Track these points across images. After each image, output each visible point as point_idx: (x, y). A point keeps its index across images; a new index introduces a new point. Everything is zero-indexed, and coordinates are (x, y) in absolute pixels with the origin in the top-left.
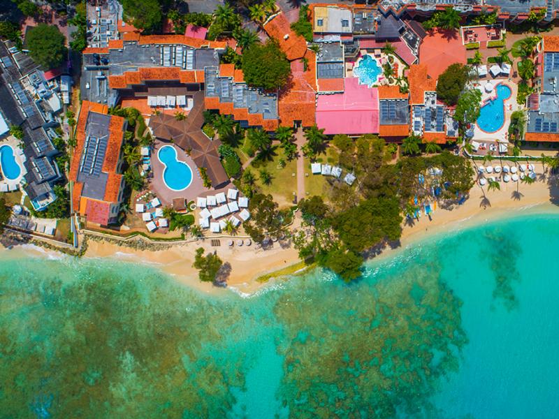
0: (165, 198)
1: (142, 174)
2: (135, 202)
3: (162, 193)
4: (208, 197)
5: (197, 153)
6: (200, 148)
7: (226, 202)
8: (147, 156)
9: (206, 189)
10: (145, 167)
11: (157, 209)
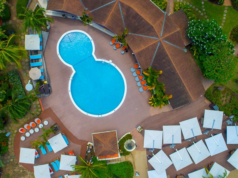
0: (75, 130)
1: (29, 87)
2: (18, 145)
3: (69, 123)
4: (164, 127)
5: (142, 39)
6: (149, 30)
7: (203, 138)
8: (36, 52)
9: (154, 111)
10: (35, 73)
11: (63, 157)
